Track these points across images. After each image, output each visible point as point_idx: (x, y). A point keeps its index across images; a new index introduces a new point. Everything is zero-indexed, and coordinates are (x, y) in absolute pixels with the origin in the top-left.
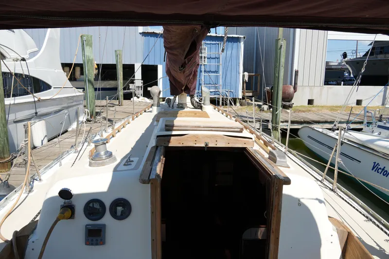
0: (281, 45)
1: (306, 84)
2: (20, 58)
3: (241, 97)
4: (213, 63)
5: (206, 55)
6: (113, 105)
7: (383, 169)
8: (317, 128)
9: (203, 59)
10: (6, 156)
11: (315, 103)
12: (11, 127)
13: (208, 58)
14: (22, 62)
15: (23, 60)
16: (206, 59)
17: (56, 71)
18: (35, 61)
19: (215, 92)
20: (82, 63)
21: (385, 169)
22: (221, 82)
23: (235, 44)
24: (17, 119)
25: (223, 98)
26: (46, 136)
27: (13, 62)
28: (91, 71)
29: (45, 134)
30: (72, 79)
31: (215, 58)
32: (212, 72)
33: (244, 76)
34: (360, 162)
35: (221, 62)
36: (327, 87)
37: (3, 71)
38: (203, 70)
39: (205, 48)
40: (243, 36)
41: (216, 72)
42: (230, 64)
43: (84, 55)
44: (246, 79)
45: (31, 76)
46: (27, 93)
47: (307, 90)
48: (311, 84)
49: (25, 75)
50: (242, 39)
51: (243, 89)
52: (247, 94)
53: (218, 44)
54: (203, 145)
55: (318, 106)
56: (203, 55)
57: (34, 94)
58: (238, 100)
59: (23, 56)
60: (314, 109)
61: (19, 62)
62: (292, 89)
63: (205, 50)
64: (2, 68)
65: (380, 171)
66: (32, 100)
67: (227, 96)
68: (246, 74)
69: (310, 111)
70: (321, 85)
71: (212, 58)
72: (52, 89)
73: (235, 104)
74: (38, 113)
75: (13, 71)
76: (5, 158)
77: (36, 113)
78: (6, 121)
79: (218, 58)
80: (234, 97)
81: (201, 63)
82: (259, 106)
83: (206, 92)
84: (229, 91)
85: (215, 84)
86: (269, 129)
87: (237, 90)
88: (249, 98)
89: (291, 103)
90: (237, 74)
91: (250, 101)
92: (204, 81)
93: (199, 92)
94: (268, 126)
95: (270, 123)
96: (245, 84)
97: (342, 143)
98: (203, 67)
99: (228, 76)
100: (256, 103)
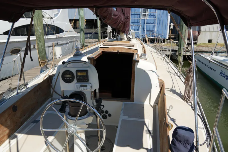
2: (50, 17)
3: (167, 38)
4: (152, 18)
5: (148, 14)
6: (95, 42)
7: (224, 74)
8: (202, 54)
9: (146, 16)
10: (45, 59)
12: (47, 49)
13: (149, 15)
14: (51, 19)
15: (52, 18)
16: (148, 16)
17: (66, 23)
18: (57, 18)
19: (152, 35)
20: (78, 19)
21: (225, 74)
22: (156, 29)
24: (49, 46)
25: (157, 39)
26: (61, 54)
27: (47, 19)
28: (83, 23)
29: (61, 53)
30: (75, 27)
31: (153, 15)
32: (151, 23)
33: (170, 26)
34: (216, 71)
35: (157, 18)
37: (43, 23)
38: (146, 22)
41: (154, 23)
43: (79, 15)
44: (172, 27)
45: (55, 26)
46: (53, 34)
47: (208, 34)
48: (211, 30)
49: (52, 25)
51: (169, 33)
54: (117, 51)
56: (146, 14)
57: (57, 35)
58: (166, 40)
59: (51, 16)
60: (211, 45)
61: (50, 19)
62: (197, 34)
63: (147, 10)
64: (43, 22)
65: (223, 75)
66: (55, 37)
67: (159, 38)
68: (172, 24)
69: (207, 46)
70: (218, 31)
71: (152, 15)
72: (65, 32)
73: (164, 42)
74: (58, 44)
75: (47, 24)
76: (44, 60)
77: (57, 43)
78: (44, 46)
79: (155, 15)
80: (164, 38)
81: (145, 18)
82: (177, 43)
83: (133, 32)
84: (161, 35)
85: (153, 30)
86: (177, 55)
87: (165, 34)
88: (172, 38)
89: (196, 41)
90: (166, 24)
91: (173, 41)
92: (146, 29)
93: (143, 35)
94: (176, 54)
95: (177, 52)
96: (171, 31)
97: (210, 61)
98: (146, 20)
99: (161, 26)
100: (176, 42)
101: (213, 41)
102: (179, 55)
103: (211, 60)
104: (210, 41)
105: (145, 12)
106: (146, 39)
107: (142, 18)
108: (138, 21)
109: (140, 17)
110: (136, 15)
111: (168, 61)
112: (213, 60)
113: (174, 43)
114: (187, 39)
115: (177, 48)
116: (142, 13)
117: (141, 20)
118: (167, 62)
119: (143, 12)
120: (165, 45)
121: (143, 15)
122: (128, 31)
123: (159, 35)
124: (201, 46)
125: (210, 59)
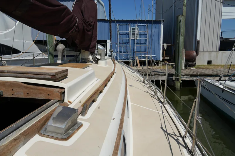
0: (181, 20)
1: (206, 50)
3: (161, 60)
4: (143, 38)
5: (138, 33)
8: (207, 79)
9: (136, 36)
11: (213, 63)
16: (138, 35)
17: (26, 42)
19: (144, 56)
22: (147, 50)
23: (157, 25)
25: (149, 61)
32: (142, 44)
33: (163, 46)
35: (148, 37)
36: (222, 52)
38: (136, 43)
39: (137, 28)
40: (162, 20)
41: (145, 43)
42: (154, 38)
44: (165, 48)
47: (207, 54)
48: (210, 50)
50: (162, 22)
52: (166, 58)
53: (146, 25)
55: (215, 65)
56: (136, 33)
58: (159, 62)
60: (211, 67)
62: (195, 53)
63: (137, 30)
67: (152, 59)
68: (165, 44)
69: (208, 68)
70: (217, 51)
71: (142, 35)
72: (22, 53)
73: (158, 64)
79: (146, 35)
80: (157, 60)
81: (135, 38)
82: (172, 65)
83: (101, 49)
84: (153, 56)
85: (144, 51)
86: (174, 80)
87: (159, 55)
88: (167, 60)
89: (194, 63)
90: (159, 45)
91: (167, 62)
92: (137, 50)
93: (133, 57)
94: (173, 78)
95: (174, 76)
96: (164, 51)
97: (223, 90)
98: (136, 40)
99: (153, 47)
100: (171, 63)
101: (212, 61)
102: (177, 81)
103: (225, 89)
104: (209, 62)
105: (135, 32)
106: (136, 61)
107: (131, 38)
108: (127, 42)
109: (129, 37)
110: (124, 34)
111: (162, 100)
112: (227, 87)
113: (169, 65)
114: (184, 60)
115: (173, 71)
116: (131, 33)
117: (130, 41)
118: (160, 101)
119: (132, 31)
120: (159, 68)
121: (133, 34)
122: (94, 47)
123: (152, 56)
124: (200, 68)
125: (222, 87)
